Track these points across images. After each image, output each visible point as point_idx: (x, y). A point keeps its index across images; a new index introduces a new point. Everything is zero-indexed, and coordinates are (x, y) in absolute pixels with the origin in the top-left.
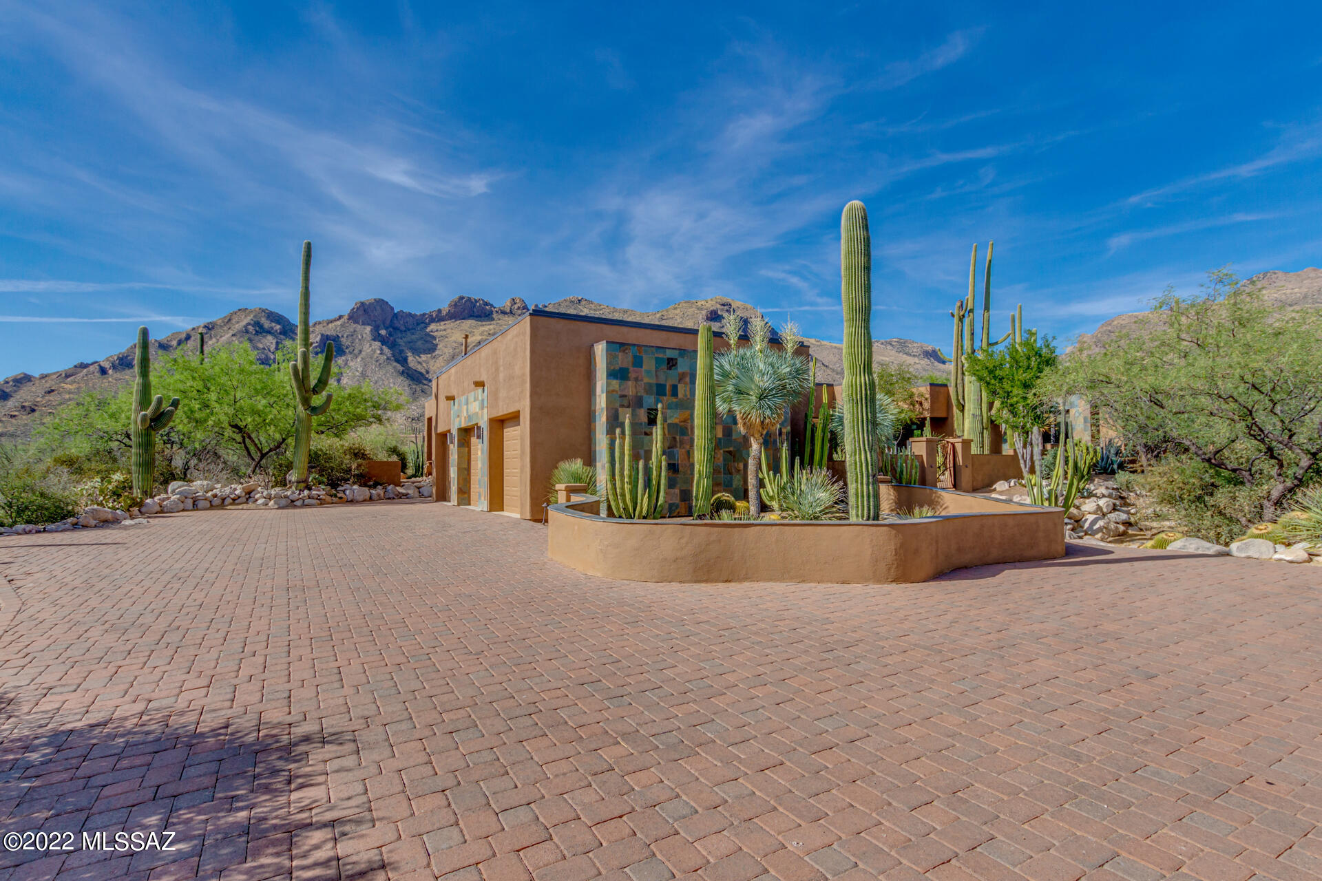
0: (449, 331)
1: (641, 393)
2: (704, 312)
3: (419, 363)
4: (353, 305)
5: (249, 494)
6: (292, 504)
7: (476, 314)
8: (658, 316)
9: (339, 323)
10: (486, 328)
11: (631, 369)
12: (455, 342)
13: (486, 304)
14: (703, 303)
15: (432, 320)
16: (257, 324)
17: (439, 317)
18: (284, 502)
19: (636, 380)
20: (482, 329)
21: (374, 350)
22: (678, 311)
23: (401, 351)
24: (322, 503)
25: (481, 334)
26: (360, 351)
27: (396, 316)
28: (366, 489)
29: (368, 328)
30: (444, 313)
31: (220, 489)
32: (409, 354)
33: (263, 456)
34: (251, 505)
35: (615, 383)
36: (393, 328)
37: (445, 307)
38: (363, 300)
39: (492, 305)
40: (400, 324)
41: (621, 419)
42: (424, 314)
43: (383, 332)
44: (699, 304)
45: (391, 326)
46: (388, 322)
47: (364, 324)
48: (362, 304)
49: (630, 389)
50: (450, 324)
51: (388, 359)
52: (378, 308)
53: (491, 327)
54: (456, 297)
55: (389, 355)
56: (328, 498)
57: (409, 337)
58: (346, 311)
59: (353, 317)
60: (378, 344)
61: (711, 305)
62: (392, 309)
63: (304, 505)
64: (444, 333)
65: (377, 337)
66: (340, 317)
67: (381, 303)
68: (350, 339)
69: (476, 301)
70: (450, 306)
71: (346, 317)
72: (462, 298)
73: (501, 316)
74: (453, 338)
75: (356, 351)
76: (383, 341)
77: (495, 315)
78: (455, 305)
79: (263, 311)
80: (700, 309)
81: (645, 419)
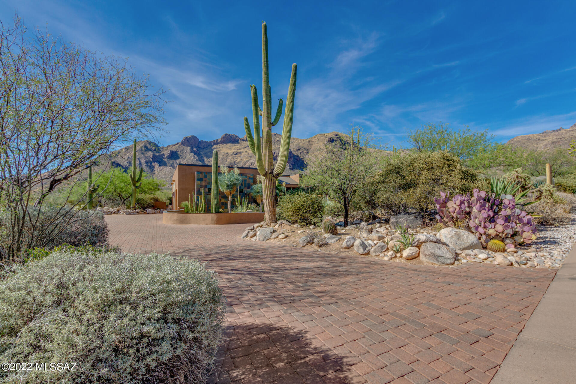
0: (221, 148)
1: (207, 184)
2: (327, 139)
3: (209, 161)
4: (183, 138)
5: (118, 211)
6: (130, 214)
7: (232, 141)
8: (308, 140)
9: (177, 146)
10: (236, 147)
11: (204, 178)
12: (223, 153)
13: (236, 137)
14: (327, 134)
15: (214, 144)
16: (146, 147)
17: (217, 143)
18: (128, 213)
19: (205, 181)
20: (234, 147)
21: (191, 157)
22: (316, 138)
23: (202, 157)
24: (139, 213)
25: (234, 149)
26: (186, 157)
27: (200, 142)
28: (154, 210)
29: (189, 148)
30: (219, 141)
31: (111, 210)
32: (205, 158)
33: (124, 200)
34: (119, 214)
35: (199, 182)
36: (199, 148)
37: (220, 139)
38: (187, 136)
39: (238, 137)
40: (201, 146)
41: (201, 191)
42: (211, 142)
43: (195, 149)
44: (325, 135)
45: (198, 147)
46: (197, 145)
47: (187, 146)
48: (187, 138)
49: (203, 183)
50: (221, 145)
51: (196, 160)
52: (193, 139)
53: (238, 146)
54: (224, 134)
55: (197, 159)
56: (141, 212)
57: (205, 151)
58: (180, 142)
59: (183, 143)
60: (192, 154)
61: (331, 135)
62: (198, 139)
63: (133, 214)
64: (219, 149)
65: (192, 151)
66: (178, 143)
67: (194, 138)
68: (181, 153)
69: (232, 136)
70: (222, 138)
71: (180, 143)
72: (226, 134)
73: (242, 142)
74: (223, 151)
75: (184, 157)
76: (195, 153)
77: (240, 141)
78: (224, 137)
79: (148, 141)
80: (326, 137)
81: (207, 191)
